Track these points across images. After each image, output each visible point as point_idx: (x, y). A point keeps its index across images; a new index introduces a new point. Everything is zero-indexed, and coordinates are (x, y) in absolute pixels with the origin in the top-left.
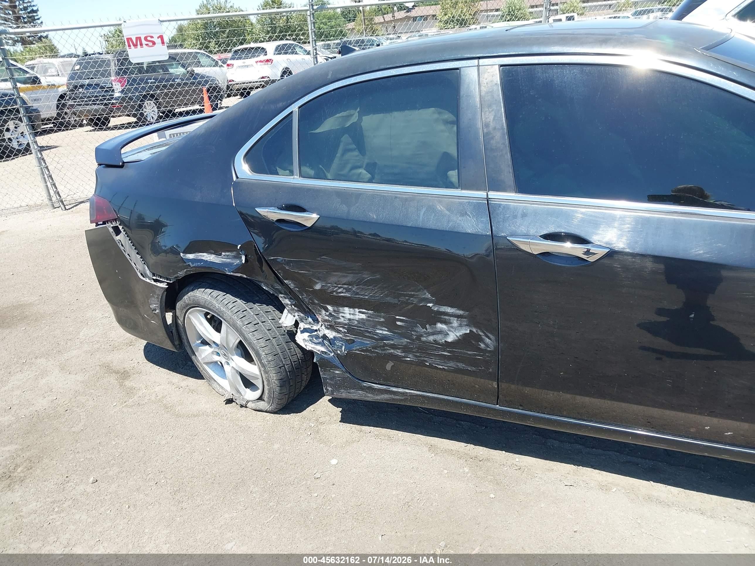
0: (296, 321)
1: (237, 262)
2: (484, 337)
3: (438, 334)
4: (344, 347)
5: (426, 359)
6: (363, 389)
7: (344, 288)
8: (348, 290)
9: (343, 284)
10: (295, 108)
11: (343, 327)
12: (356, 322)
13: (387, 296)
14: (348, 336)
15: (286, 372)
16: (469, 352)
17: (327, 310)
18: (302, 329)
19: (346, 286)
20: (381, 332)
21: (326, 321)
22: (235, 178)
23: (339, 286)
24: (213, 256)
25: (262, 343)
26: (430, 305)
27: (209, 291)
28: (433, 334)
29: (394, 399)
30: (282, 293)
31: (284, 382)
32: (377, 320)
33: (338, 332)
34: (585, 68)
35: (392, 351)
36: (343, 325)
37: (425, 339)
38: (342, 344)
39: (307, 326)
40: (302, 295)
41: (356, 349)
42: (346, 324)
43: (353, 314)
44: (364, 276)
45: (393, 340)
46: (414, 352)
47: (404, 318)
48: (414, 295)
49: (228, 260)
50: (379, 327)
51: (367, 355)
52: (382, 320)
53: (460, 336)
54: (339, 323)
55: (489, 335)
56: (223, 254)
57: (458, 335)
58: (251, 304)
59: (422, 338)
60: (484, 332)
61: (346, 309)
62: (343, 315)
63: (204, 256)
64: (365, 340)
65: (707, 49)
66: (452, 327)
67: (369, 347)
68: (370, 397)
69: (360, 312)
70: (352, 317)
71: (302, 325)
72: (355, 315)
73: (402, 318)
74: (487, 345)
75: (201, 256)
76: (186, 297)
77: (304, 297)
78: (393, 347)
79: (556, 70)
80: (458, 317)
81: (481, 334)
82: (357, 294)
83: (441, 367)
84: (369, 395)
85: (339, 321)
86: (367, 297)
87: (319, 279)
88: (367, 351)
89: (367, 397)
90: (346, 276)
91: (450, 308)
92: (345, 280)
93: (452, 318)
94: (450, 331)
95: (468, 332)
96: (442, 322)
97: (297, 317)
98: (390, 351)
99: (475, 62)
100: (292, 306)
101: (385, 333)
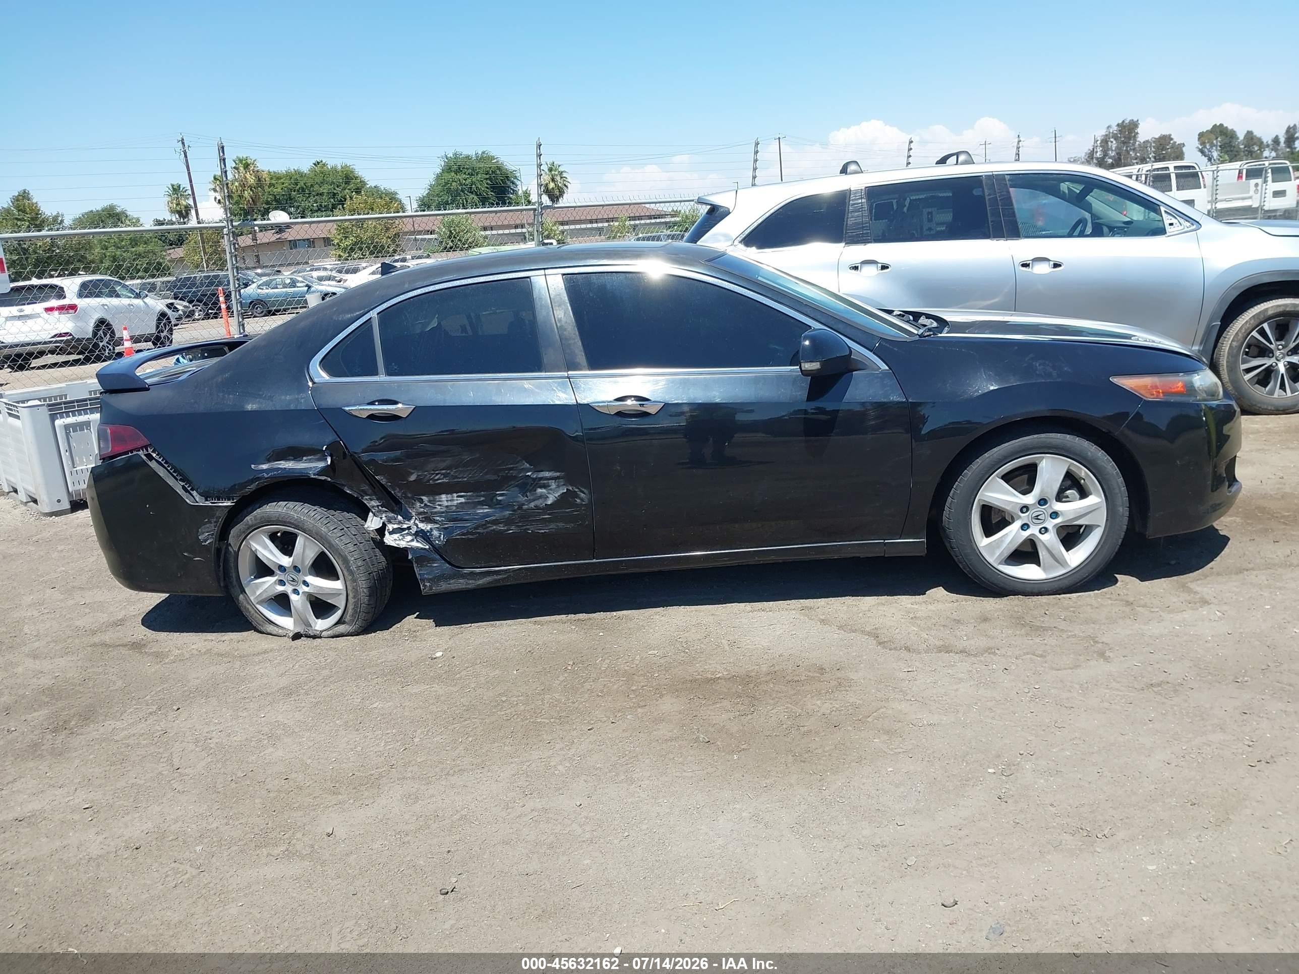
0: (384, 523)
1: (321, 465)
2: (579, 493)
3: (539, 499)
4: (442, 536)
5: (528, 527)
6: (464, 576)
7: (442, 474)
8: (445, 475)
9: (441, 470)
10: (374, 314)
11: (441, 517)
12: (454, 508)
13: (486, 474)
14: (446, 524)
15: (375, 580)
16: (567, 510)
17: (421, 501)
18: (391, 530)
19: (444, 471)
20: (482, 511)
21: (420, 513)
22: (310, 384)
23: (437, 472)
24: (292, 462)
25: (351, 547)
26: (529, 474)
27: (283, 503)
28: (534, 500)
29: (496, 580)
30: (367, 495)
31: (374, 591)
32: (477, 500)
33: (435, 522)
34: (627, 275)
35: (494, 527)
36: (440, 513)
37: (526, 506)
38: (440, 534)
39: (396, 526)
40: (394, 490)
41: (456, 535)
42: (443, 513)
43: (450, 500)
44: (463, 457)
45: (495, 516)
46: (516, 523)
47: (505, 492)
48: (514, 467)
49: (310, 465)
50: (479, 507)
51: (469, 539)
52: (482, 499)
53: (559, 496)
54: (436, 513)
55: (583, 490)
56: (305, 458)
57: (557, 495)
58: (332, 512)
59: (524, 507)
60: (579, 489)
61: (444, 496)
62: (440, 503)
63: (280, 464)
64: (465, 523)
65: (709, 261)
66: (551, 489)
67: (471, 529)
68: (472, 584)
69: (458, 497)
70: (449, 503)
71: (390, 527)
72: (453, 500)
73: (502, 492)
74: (582, 500)
75: (277, 464)
76: (248, 518)
77: (397, 493)
78: (495, 522)
79: (606, 276)
80: (555, 478)
81: (577, 490)
82: (456, 477)
83: (543, 531)
84: (471, 582)
85: (435, 510)
86: (466, 479)
87: (415, 468)
88: (468, 533)
89: (469, 584)
90: (444, 461)
91: (547, 473)
92: (444, 465)
93: (550, 481)
94: (549, 493)
95: (565, 491)
96: (541, 487)
97: (384, 518)
98: (492, 528)
99: (542, 272)
100: (378, 508)
101: (486, 511)
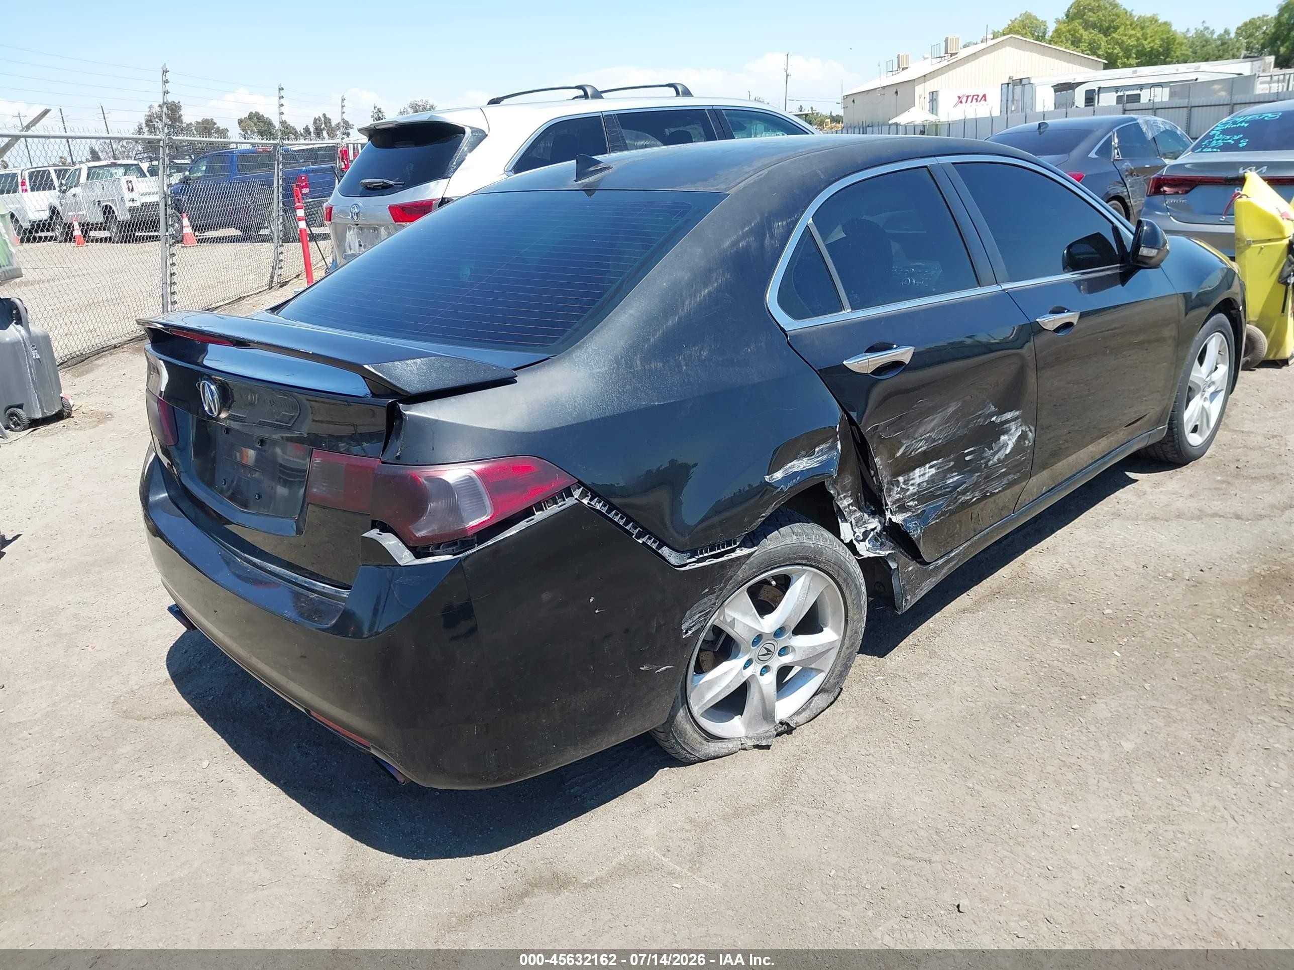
1: (834, 454)
2: (1028, 432)
3: (1000, 450)
4: (918, 526)
5: (988, 488)
7: (923, 441)
8: (926, 441)
9: (927, 433)
10: (809, 219)
11: (914, 500)
12: (926, 484)
13: (960, 428)
14: (920, 508)
16: (1018, 458)
17: (897, 484)
19: (925, 436)
20: (951, 481)
21: (896, 501)
24: (807, 459)
26: (993, 419)
28: (997, 452)
30: (845, 492)
32: (947, 467)
33: (909, 509)
35: (963, 498)
36: (913, 496)
37: (991, 462)
38: (915, 524)
41: (930, 520)
42: (915, 494)
43: (923, 475)
44: (949, 410)
45: (965, 482)
46: (980, 487)
47: (972, 449)
48: (981, 414)
49: (825, 457)
50: (949, 476)
52: (952, 463)
54: (910, 496)
56: (817, 449)
57: (1015, 440)
59: (989, 463)
60: (1029, 427)
61: (916, 472)
62: (914, 481)
63: (795, 465)
64: (937, 502)
66: (1011, 434)
67: (943, 508)
69: (931, 467)
70: (922, 479)
72: (925, 474)
73: (970, 450)
74: (1029, 440)
75: (790, 468)
78: (965, 492)
80: (1015, 419)
81: (1027, 429)
82: (935, 440)
83: (997, 490)
84: (934, 579)
85: (910, 493)
86: (941, 441)
87: (908, 437)
88: (942, 514)
89: (933, 583)
90: (934, 420)
91: (1009, 413)
92: (932, 424)
93: (1011, 424)
94: (1009, 440)
95: (1021, 433)
96: (1003, 434)
97: (853, 522)
98: (961, 500)
101: (955, 479)
